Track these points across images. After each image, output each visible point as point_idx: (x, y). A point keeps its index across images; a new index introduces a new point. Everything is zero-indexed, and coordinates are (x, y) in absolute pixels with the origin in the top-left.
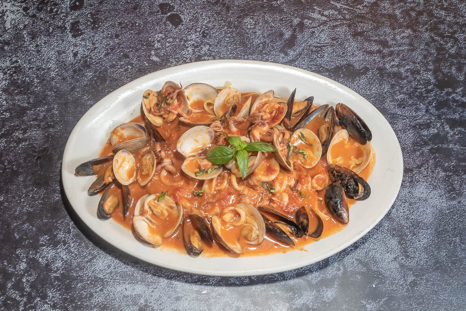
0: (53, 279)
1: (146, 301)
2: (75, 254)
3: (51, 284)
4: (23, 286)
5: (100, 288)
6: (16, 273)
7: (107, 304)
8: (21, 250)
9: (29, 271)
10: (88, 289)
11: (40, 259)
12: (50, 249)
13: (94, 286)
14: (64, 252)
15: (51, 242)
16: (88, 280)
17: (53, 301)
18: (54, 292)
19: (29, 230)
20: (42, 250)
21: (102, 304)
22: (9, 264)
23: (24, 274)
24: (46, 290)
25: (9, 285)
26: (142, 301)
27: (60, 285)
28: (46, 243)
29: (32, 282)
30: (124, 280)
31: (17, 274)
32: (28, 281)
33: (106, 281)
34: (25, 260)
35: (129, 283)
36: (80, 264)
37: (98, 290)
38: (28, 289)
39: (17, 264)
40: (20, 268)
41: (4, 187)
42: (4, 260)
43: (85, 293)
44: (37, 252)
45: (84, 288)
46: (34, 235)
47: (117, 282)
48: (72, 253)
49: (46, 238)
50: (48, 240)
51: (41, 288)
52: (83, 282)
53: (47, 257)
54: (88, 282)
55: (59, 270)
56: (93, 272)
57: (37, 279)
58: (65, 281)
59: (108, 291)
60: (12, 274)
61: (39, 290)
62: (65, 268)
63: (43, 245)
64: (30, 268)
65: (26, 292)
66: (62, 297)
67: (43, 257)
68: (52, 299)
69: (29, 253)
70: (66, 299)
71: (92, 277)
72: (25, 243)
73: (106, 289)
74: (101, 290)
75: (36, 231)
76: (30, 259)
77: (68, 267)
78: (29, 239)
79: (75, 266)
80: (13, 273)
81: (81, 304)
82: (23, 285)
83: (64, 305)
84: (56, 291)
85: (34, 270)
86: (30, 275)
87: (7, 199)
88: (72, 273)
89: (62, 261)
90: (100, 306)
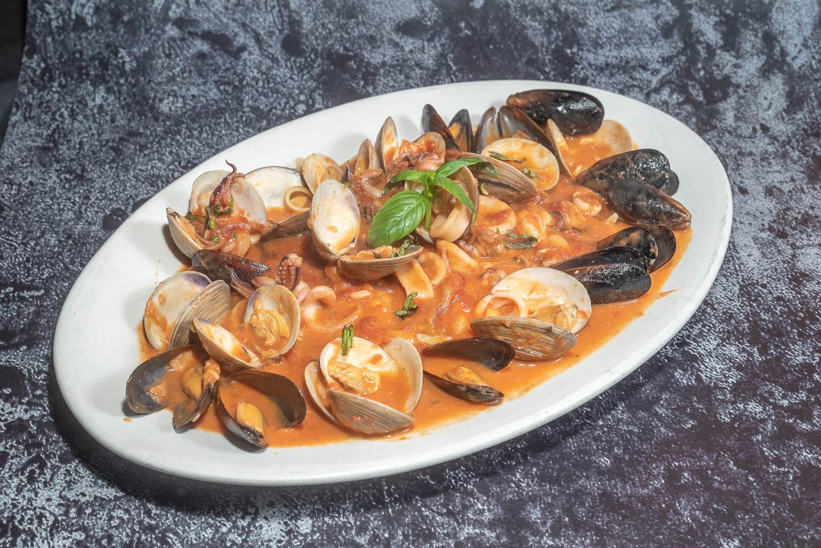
0: (766, 358)
1: (762, 230)
2: (704, 326)
3: (778, 359)
4: (799, 403)
5: (760, 288)
6: (773, 417)
7: (788, 278)
8: (721, 415)
9: (761, 396)
10: (767, 305)
11: (730, 380)
12: (703, 366)
13: (760, 296)
14: (704, 343)
15: (688, 365)
16: (751, 306)
17: (812, 353)
18: (792, 353)
19: (670, 404)
20: (711, 378)
21: (790, 283)
22: (758, 432)
23: (770, 404)
24: (792, 366)
25: (804, 426)
26: (765, 235)
27: (774, 344)
28: (692, 374)
29: (784, 389)
30: (733, 258)
31: (776, 416)
32: (784, 397)
33: (743, 281)
34: (741, 406)
35: (737, 252)
36: (722, 320)
37: (765, 291)
38: (803, 395)
39: (754, 418)
40: (762, 412)
41: (576, 459)
42: (752, 441)
43: (779, 308)
44: (716, 386)
45: (768, 310)
46: (679, 395)
47: (739, 267)
48: (701, 332)
49: (681, 375)
50: (685, 370)
51: (793, 375)
52: (756, 312)
53: (723, 370)
54: (755, 305)
55: (743, 348)
56: (731, 300)
57: (776, 383)
58: (765, 339)
59: (761, 278)
60: (779, 423)
61: (797, 376)
62: (737, 339)
63: (699, 379)
64: (755, 395)
65: (808, 397)
66: (800, 341)
67: (725, 377)
68: (808, 356)
69: (722, 401)
70: (800, 334)
71: (743, 301)
72: (702, 409)
73: (760, 280)
74: (764, 286)
75: (670, 392)
76: (734, 397)
77: (735, 336)
78: (691, 403)
79: (727, 325)
80: (775, 423)
81: (801, 310)
82: (795, 404)
83: (814, 336)
84: (790, 350)
85: (757, 388)
86: (771, 394)
87: (604, 450)
88: (744, 329)
89: (724, 346)
90: (795, 286)
